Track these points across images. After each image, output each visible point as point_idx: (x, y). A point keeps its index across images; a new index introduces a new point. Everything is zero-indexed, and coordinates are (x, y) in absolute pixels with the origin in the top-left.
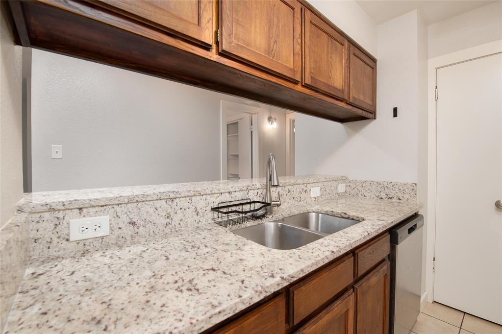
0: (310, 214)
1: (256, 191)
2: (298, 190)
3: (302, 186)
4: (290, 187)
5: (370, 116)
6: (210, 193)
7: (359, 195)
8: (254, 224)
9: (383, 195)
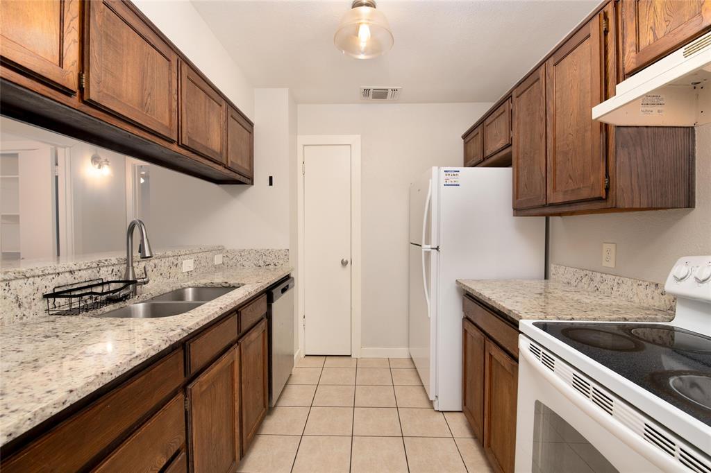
0: (186, 290)
1: (110, 269)
2: (167, 264)
3: (172, 259)
4: (156, 261)
5: (248, 181)
6: (41, 273)
7: (238, 265)
8: (114, 309)
9: (261, 263)
